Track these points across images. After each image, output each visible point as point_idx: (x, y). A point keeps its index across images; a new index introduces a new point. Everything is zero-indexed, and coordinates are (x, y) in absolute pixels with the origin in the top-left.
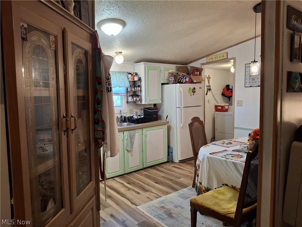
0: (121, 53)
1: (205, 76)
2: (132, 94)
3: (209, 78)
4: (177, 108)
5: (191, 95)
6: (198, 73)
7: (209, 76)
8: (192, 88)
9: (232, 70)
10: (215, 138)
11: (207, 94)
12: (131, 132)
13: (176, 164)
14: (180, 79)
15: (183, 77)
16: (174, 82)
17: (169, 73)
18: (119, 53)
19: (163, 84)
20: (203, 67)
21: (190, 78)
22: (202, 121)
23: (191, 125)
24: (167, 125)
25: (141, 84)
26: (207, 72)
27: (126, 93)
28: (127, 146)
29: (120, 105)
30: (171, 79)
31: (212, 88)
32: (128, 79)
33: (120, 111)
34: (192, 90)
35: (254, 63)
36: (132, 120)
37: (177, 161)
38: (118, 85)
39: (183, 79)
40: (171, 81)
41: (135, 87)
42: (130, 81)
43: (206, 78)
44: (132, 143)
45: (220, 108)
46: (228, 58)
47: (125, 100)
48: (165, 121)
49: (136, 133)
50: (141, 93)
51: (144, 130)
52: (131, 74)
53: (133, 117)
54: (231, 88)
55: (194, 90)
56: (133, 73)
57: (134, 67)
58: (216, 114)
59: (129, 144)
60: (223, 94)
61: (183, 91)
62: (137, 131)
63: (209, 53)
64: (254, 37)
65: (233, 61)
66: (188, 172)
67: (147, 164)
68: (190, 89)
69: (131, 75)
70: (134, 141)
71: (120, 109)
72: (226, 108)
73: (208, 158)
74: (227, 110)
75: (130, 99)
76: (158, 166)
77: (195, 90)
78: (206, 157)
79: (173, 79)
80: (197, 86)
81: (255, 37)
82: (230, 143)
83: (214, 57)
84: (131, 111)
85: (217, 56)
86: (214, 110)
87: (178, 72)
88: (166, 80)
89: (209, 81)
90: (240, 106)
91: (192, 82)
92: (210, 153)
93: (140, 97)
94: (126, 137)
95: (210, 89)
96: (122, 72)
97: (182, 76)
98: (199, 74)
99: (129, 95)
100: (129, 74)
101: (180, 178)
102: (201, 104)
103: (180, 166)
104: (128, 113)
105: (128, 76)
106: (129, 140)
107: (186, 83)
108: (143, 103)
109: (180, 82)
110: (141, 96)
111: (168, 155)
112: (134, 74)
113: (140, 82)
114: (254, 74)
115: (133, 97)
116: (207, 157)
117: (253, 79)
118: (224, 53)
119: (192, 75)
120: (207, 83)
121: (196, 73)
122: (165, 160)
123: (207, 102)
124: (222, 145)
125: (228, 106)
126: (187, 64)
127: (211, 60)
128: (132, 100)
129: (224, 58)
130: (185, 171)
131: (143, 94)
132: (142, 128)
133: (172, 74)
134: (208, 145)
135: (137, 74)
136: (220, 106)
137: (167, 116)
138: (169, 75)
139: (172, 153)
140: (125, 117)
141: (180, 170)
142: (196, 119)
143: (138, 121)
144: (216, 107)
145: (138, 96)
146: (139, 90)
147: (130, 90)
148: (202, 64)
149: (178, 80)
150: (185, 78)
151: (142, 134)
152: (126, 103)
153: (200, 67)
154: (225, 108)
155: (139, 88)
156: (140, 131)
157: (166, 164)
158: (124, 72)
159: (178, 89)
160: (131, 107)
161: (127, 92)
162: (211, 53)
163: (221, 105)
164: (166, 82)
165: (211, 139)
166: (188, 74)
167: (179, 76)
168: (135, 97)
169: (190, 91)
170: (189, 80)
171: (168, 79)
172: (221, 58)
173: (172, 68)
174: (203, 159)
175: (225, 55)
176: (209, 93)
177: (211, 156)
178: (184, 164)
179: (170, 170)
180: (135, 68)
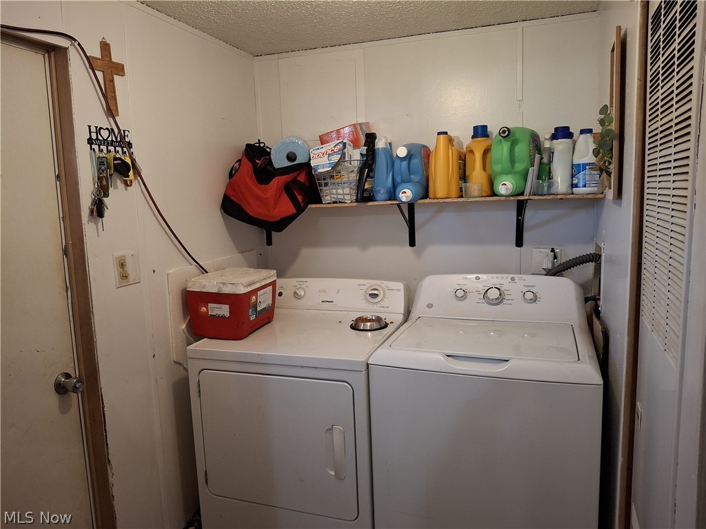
3: (106, 66)
7: (105, 47)
11: (98, 209)
45: (223, 310)
54: (278, 160)
58: (195, 366)
60: (231, 207)
72: (264, 300)
74: (266, 318)
86: (176, 325)
89: (108, 94)
95: (124, 169)
123: (113, 273)
125: (274, 284)
136: (219, 298)
144: (192, 302)
154: (254, 305)
163: (227, 290)
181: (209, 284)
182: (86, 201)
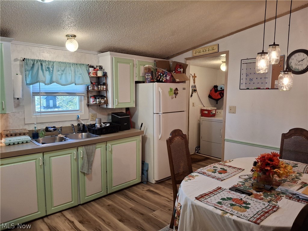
0: (75, 36)
1: (190, 75)
2: (95, 94)
3: (194, 77)
4: (154, 114)
5: (172, 98)
6: (182, 69)
7: (195, 74)
8: (174, 89)
9: (223, 68)
10: (199, 147)
11: (192, 96)
12: (88, 147)
13: (152, 186)
14: (160, 76)
15: (163, 75)
16: (152, 80)
17: (146, 69)
18: (71, 36)
19: (137, 82)
20: (188, 62)
21: (172, 76)
22: (185, 135)
23: (169, 142)
24: (141, 136)
25: (106, 81)
26: (192, 69)
27: (86, 92)
28: (83, 167)
29: (78, 109)
30: (147, 76)
31: (197, 89)
32: (89, 73)
33: (77, 117)
34: (174, 91)
35: (261, 55)
36: (93, 130)
37: (154, 182)
38: (73, 81)
39: (162, 77)
40: (148, 78)
41: (98, 85)
42: (91, 78)
43: (191, 77)
44: (90, 163)
45: (207, 112)
46: (220, 51)
47: (84, 102)
48: (139, 131)
49: (97, 149)
50: (107, 93)
51: (109, 144)
52: (92, 67)
53: (94, 125)
54: (219, 89)
55: (176, 92)
56: (97, 66)
57: (98, 58)
58: (201, 120)
59: (86, 165)
60: (210, 97)
61: (163, 92)
62: (98, 146)
63: (196, 45)
64: (263, 21)
65: (225, 55)
66: (166, 199)
67: (113, 188)
68: (171, 89)
69: (93, 69)
70: (93, 159)
71: (78, 114)
72: (214, 112)
73: (192, 205)
74: (214, 115)
75: (92, 101)
76: (128, 189)
77: (178, 91)
78: (189, 204)
79: (150, 76)
80: (180, 86)
81: (265, 21)
82: (223, 169)
83: (202, 50)
84: (93, 117)
85: (205, 49)
86: (199, 114)
87: (157, 68)
88: (142, 78)
89: (194, 80)
90: (233, 113)
91: (174, 81)
92: (196, 198)
93: (105, 99)
94: (81, 154)
95: (195, 91)
96: (80, 65)
97: (162, 73)
98: (183, 71)
99: (90, 95)
100: (90, 67)
101: (154, 211)
102: (185, 109)
103: (157, 189)
104: (90, 120)
105: (89, 70)
106: (86, 159)
107: (166, 81)
108: (110, 106)
109: (159, 81)
110: (107, 98)
111: (142, 173)
112: (98, 68)
113: (106, 79)
114: (262, 72)
115: (96, 98)
116: (191, 203)
117: (250, 79)
118: (214, 45)
119: (174, 72)
120: (192, 83)
121: (179, 70)
122: (138, 180)
123: (192, 105)
124: (213, 174)
125: (216, 110)
126: (168, 58)
127: (197, 54)
128: (94, 102)
129: (214, 51)
130: (162, 198)
131: (110, 95)
132: (107, 142)
133: (148, 70)
134: (193, 174)
135: (102, 68)
136: (206, 110)
137: (142, 124)
138: (145, 71)
139: (147, 171)
140: (84, 125)
141: (156, 196)
142: (176, 133)
143: (102, 131)
144: (202, 111)
145: (103, 97)
146: (105, 89)
147: (91, 88)
148: (187, 59)
149: (157, 78)
150: (166, 76)
151: (105, 149)
152: (86, 106)
153: (184, 63)
154: (212, 112)
155: (105, 87)
156: (103, 145)
157: (139, 186)
158: (83, 64)
159: (156, 89)
160: (94, 112)
161: (88, 91)
162: (198, 44)
163: (208, 109)
164: (141, 80)
165: (196, 148)
166: (170, 71)
167: (158, 73)
168: (98, 99)
169: (172, 93)
170: (170, 78)
171: (144, 77)
172: (211, 52)
173: (149, 62)
174: (186, 205)
175: (216, 47)
176: (195, 94)
177: (198, 203)
178: (162, 185)
179: (142, 197)
180: (99, 60)
181: (205, 108)
182: (190, 95)
